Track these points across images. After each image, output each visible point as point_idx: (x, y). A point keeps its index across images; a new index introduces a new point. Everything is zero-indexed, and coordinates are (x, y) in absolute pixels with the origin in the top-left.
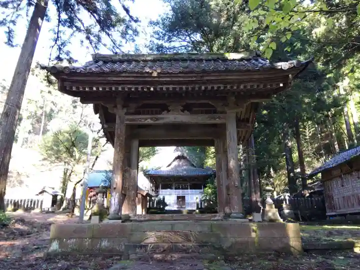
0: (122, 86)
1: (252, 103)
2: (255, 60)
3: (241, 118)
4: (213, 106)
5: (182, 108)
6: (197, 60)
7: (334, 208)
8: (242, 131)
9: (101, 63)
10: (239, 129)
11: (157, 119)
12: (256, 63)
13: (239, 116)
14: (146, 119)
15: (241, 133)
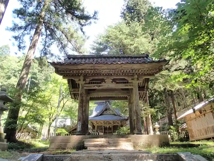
0: (84, 70)
1: (146, 78)
2: (146, 58)
3: (141, 86)
4: (127, 80)
5: (112, 81)
6: (119, 58)
7: (194, 137)
8: (141, 93)
9: (72, 59)
10: (139, 92)
11: (100, 86)
12: (147, 59)
13: (140, 85)
14: (94, 86)
15: (141, 94)
